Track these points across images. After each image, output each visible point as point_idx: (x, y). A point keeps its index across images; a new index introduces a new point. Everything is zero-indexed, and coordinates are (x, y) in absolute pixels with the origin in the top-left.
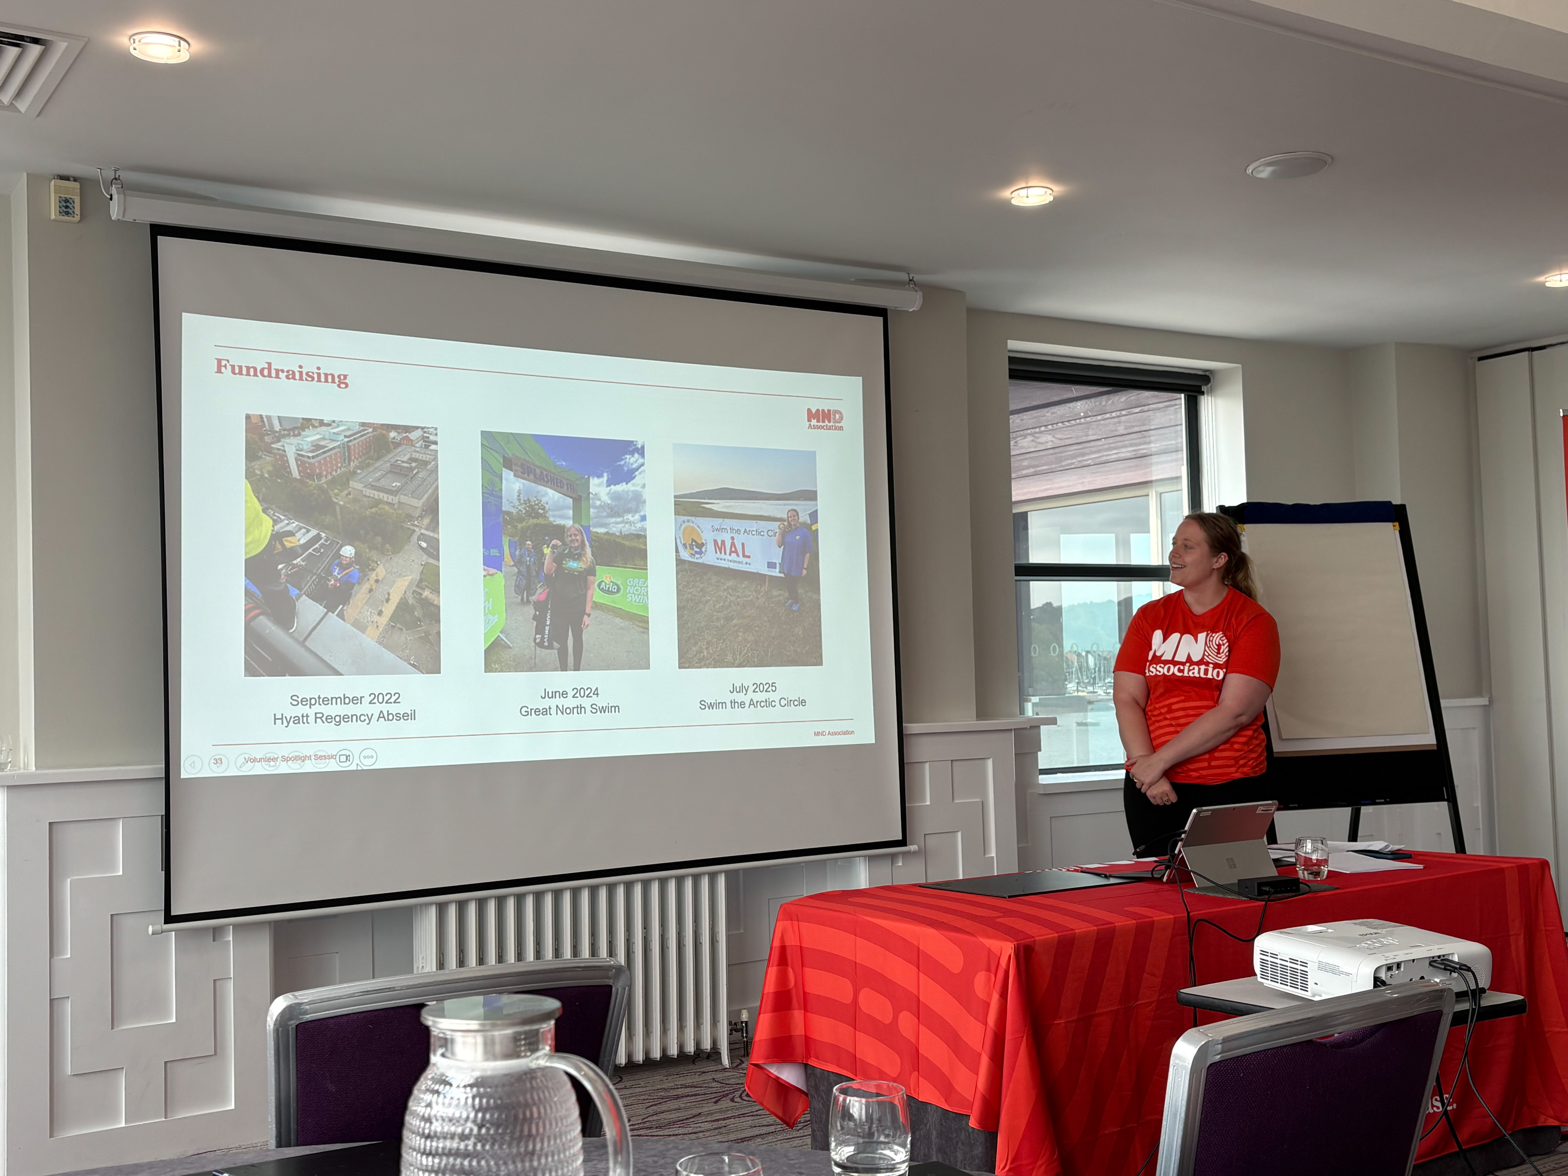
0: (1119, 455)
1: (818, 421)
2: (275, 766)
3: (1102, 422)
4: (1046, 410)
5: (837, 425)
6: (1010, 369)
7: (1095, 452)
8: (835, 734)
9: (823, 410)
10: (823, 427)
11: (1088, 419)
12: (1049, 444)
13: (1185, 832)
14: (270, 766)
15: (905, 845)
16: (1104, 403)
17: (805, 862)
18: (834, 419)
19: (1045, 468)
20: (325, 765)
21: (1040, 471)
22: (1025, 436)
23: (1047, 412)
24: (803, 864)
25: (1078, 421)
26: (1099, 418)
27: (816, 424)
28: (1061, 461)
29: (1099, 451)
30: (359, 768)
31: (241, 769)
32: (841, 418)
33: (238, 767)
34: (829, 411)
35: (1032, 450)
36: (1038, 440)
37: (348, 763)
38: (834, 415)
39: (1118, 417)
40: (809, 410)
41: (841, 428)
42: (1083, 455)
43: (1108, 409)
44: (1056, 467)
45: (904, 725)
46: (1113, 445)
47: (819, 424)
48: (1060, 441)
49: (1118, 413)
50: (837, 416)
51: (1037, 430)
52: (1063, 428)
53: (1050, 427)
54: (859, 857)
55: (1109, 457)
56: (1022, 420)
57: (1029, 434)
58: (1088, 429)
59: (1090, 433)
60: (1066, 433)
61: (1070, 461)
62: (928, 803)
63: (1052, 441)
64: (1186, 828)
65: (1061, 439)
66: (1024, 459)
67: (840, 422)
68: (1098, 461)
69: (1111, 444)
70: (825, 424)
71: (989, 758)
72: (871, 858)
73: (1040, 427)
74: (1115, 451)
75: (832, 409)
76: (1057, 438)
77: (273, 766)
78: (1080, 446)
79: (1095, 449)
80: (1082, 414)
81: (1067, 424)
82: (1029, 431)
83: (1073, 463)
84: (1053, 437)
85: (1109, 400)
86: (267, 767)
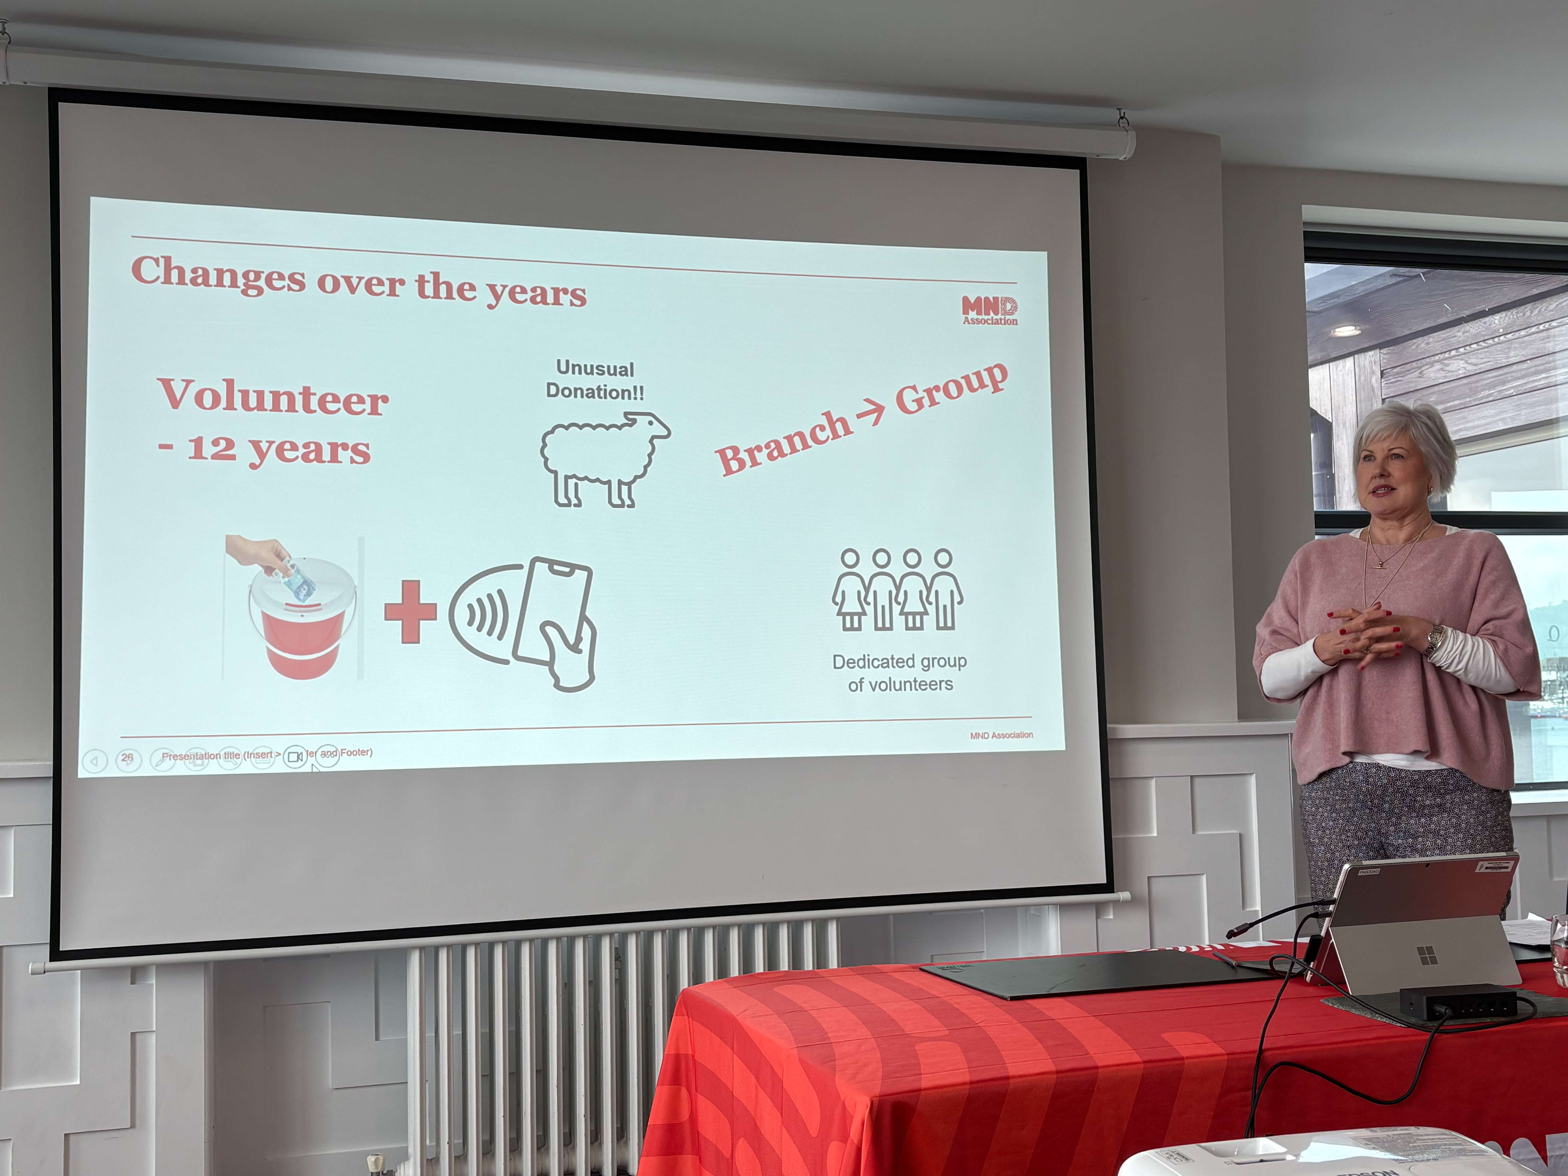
0: (1549, 380)
1: (979, 313)
2: (202, 765)
3: (1526, 339)
4: (1457, 328)
5: (1008, 317)
6: (1305, 248)
7: (1519, 378)
8: (1004, 736)
9: (987, 299)
10: (986, 321)
11: (1509, 336)
12: (1460, 372)
13: (1333, 902)
14: (195, 765)
15: (1112, 891)
16: (1528, 314)
17: (986, 908)
18: (1004, 309)
19: (1456, 402)
20: (269, 765)
21: (1450, 407)
22: (1432, 364)
23: (1458, 331)
24: (982, 911)
25: (1496, 340)
26: (1523, 333)
27: (976, 317)
28: (1476, 393)
29: (1523, 377)
30: (315, 770)
31: (157, 768)
32: (1015, 308)
33: (154, 765)
34: (996, 299)
35: (1441, 381)
36: (1447, 368)
37: (300, 763)
38: (1004, 304)
39: (1548, 329)
40: (965, 299)
41: (1014, 322)
42: (1504, 383)
43: (1534, 320)
44: (1470, 401)
45: (1108, 726)
46: (1541, 368)
47: (980, 317)
48: (1475, 368)
49: (1547, 325)
50: (1009, 306)
51: (1447, 355)
52: (1478, 350)
53: (1462, 350)
54: (1048, 905)
55: (1536, 384)
56: (1428, 344)
57: (1437, 361)
58: (1509, 348)
59: (1512, 354)
60: (1482, 356)
61: (1487, 392)
62: (1155, 834)
63: (1465, 368)
64: (1335, 896)
65: (1475, 365)
66: (1433, 393)
67: (1012, 314)
68: (1523, 389)
69: (1539, 365)
70: (990, 317)
71: (1251, 774)
72: (1063, 907)
73: (1450, 351)
74: (1543, 375)
75: (1000, 296)
76: (1471, 364)
77: (200, 765)
78: (1500, 372)
79: (1519, 374)
80: (1501, 330)
81: (1483, 344)
82: (1437, 358)
83: (1491, 395)
84: (1466, 362)
85: (1535, 309)
86: (191, 766)
